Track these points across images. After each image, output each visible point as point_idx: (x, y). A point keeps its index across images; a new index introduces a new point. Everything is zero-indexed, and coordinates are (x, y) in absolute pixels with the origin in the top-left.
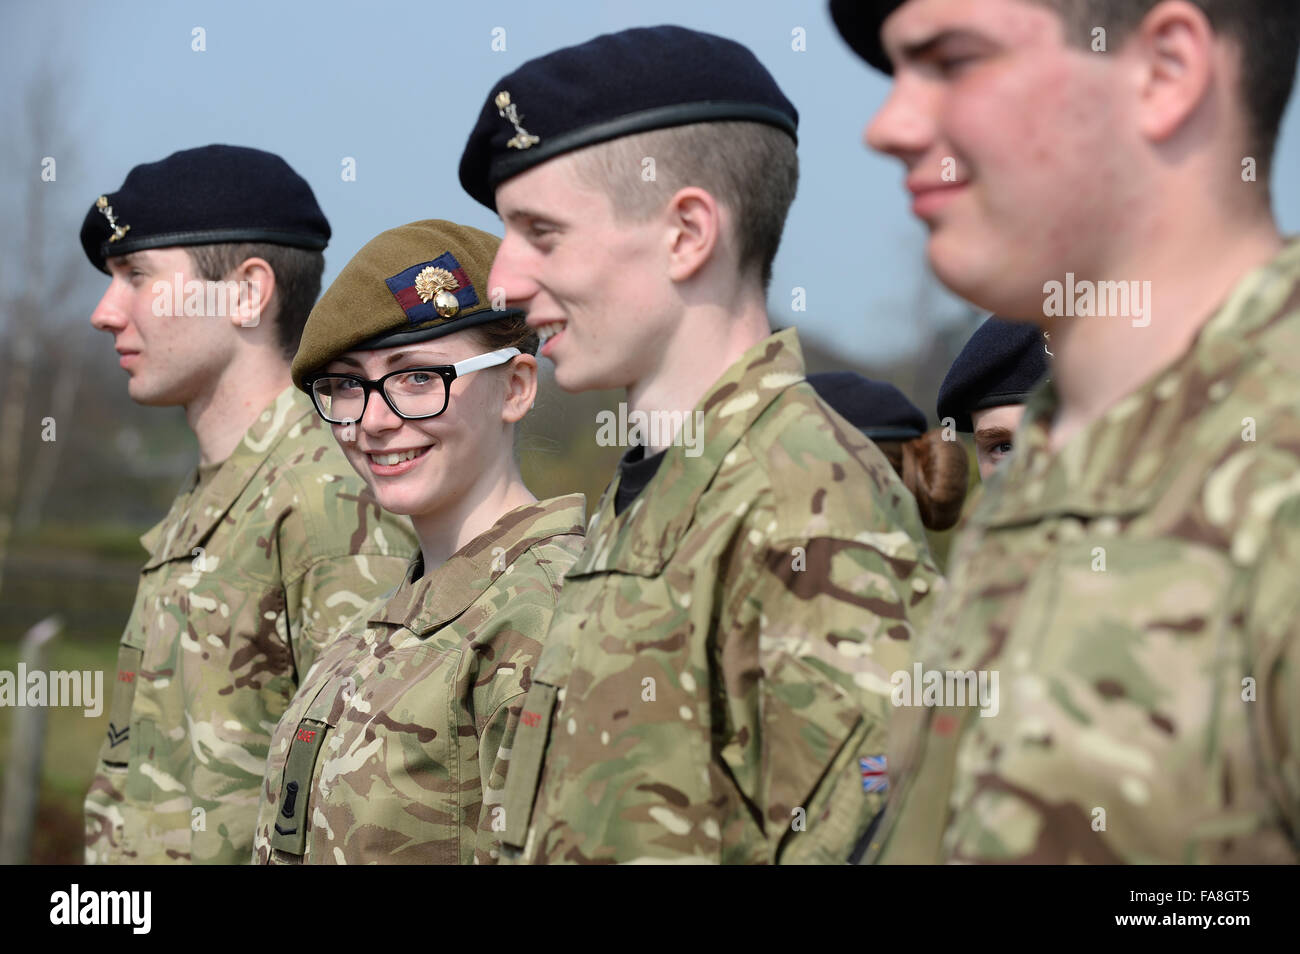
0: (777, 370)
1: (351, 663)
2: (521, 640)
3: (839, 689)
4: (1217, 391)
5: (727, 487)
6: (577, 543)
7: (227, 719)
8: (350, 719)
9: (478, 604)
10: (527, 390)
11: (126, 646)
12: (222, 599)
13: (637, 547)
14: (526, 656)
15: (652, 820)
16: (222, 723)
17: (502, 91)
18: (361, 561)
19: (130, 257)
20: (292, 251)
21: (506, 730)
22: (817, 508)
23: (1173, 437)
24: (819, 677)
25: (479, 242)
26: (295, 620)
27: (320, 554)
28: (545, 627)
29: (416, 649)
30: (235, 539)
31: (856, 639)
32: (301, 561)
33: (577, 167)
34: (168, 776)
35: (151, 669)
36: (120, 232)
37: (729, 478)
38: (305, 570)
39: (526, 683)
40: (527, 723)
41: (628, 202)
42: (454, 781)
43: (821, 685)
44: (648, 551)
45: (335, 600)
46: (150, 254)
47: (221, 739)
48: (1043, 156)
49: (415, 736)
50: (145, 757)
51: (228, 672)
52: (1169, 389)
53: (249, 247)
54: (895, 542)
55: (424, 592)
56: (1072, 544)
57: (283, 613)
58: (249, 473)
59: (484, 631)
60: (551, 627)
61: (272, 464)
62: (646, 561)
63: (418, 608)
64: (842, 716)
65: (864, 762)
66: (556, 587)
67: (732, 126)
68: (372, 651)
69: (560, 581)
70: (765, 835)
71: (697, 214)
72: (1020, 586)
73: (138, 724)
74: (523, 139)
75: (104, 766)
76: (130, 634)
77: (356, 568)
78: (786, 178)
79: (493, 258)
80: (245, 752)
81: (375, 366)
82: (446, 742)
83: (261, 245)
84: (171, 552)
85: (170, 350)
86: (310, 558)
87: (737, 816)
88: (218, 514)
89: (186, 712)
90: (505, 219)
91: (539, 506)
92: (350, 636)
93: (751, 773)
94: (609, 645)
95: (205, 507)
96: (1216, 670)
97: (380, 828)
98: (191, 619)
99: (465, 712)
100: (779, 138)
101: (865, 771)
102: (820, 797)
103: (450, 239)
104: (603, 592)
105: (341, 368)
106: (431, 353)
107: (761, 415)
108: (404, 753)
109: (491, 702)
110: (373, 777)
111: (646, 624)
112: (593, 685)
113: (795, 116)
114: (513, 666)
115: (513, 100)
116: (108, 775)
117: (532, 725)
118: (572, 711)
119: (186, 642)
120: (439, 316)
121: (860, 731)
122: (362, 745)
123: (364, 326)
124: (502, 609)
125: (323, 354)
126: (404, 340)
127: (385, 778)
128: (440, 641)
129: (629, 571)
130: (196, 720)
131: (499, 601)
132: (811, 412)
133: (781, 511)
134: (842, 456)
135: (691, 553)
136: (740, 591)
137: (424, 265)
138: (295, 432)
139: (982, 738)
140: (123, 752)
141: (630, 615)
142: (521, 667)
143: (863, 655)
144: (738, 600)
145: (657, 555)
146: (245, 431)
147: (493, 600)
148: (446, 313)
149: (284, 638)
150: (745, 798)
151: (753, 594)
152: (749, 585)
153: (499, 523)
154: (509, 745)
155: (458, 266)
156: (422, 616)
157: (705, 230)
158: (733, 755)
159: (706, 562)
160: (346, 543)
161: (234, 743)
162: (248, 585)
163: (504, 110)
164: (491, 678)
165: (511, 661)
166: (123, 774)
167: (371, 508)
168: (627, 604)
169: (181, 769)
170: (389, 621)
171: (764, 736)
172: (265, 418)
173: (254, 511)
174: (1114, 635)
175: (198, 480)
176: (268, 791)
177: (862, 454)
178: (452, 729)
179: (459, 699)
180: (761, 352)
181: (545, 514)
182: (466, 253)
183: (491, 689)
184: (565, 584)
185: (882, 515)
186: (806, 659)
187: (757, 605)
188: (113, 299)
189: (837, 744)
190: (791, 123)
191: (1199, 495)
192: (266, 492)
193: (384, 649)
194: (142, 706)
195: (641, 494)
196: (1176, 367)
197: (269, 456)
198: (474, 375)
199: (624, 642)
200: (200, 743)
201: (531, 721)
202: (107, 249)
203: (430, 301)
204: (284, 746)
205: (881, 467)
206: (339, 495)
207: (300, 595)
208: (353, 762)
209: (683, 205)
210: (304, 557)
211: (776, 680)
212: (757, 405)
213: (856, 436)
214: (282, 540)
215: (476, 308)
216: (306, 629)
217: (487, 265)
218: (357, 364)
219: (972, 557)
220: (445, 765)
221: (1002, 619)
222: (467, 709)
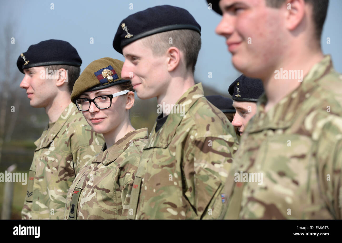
0: (197, 94)
1: (87, 173)
2: (132, 166)
3: (215, 176)
4: (307, 95)
5: (184, 124)
6: (146, 141)
7: (58, 189)
8: (87, 187)
9: (120, 157)
10: (132, 101)
11: (31, 171)
12: (56, 158)
13: (161, 140)
14: (133, 170)
15: (168, 212)
16: (57, 190)
17: (123, 23)
18: (92, 147)
19: (29, 69)
20: (72, 66)
21: (128, 190)
22: (208, 129)
23: (296, 108)
24: (210, 173)
25: (118, 63)
26: (75, 163)
27: (81, 145)
28: (138, 162)
29: (104, 169)
30: (59, 142)
31: (219, 163)
32: (76, 147)
33: (143, 42)
34: (43, 204)
35: (38, 177)
36: (27, 63)
37: (185, 122)
38: (77, 150)
39: (133, 177)
40: (134, 187)
41: (156, 51)
42: (115, 203)
43: (210, 175)
44: (164, 142)
45: (85, 157)
46: (35, 68)
47: (57, 194)
48: (261, 35)
49: (105, 191)
50: (37, 199)
51: (58, 177)
52: (295, 95)
53: (61, 66)
54: (229, 138)
55: (106, 154)
56: (271, 136)
57: (72, 161)
58: (62, 125)
59: (122, 164)
60: (140, 162)
61: (68, 122)
62: (164, 144)
63: (105, 158)
64: (216, 183)
65: (222, 195)
66: (141, 152)
67: (183, 30)
68: (93, 170)
69: (142, 151)
70: (197, 215)
71: (174, 54)
72: (258, 148)
73: (35, 191)
74: (129, 36)
75: (26, 202)
76: (32, 167)
77: (91, 149)
78: (198, 44)
79: (122, 67)
80: (63, 197)
81: (92, 96)
82: (113, 193)
83: (64, 65)
84: (42, 146)
85: (40, 93)
86: (79, 147)
87: (190, 210)
88: (54, 135)
89: (47, 187)
90: (125, 56)
91: (136, 131)
92: (87, 166)
93: (193, 199)
94: (155, 166)
95: (51, 134)
96: (309, 168)
97: (96, 216)
98: (48, 163)
99: (117, 185)
100: (196, 34)
101: (223, 197)
102: (211, 205)
103: (111, 62)
104: (153, 153)
105: (83, 96)
106: (106, 91)
107: (193, 105)
108: (102, 196)
109: (124, 182)
110: (94, 202)
111: (164, 160)
112: (151, 177)
113: (200, 28)
114: (130, 173)
115: (126, 25)
116: (27, 204)
117: (136, 188)
118: (145, 184)
119: (47, 169)
120: (108, 82)
121: (221, 187)
122: (91, 194)
123: (89, 85)
124: (127, 158)
125: (78, 93)
126: (99, 88)
127: (97, 202)
128: (110, 166)
129: (159, 147)
130: (50, 190)
131: (126, 156)
132: (206, 104)
133: (198, 130)
134: (214, 115)
135: (175, 141)
136: (188, 151)
137: (104, 69)
138: (74, 114)
139: (249, 188)
140: (31, 198)
141: (160, 158)
142: (132, 173)
143: (221, 167)
144: (188, 154)
145: (166, 142)
146: (61, 113)
147: (124, 156)
148: (110, 81)
149: (72, 167)
150: (191, 205)
151: (192, 152)
152: (191, 150)
153: (125, 136)
154: (130, 193)
155: (113, 69)
156: (106, 160)
157: (176, 58)
158: (188, 194)
159: (179, 144)
160: (88, 142)
161: (60, 195)
162: (63, 154)
163: (124, 28)
164: (124, 176)
165: (129, 172)
166: (31, 204)
167: (94, 133)
168: (159, 156)
169: (46, 202)
170: (97, 162)
171: (196, 189)
172: (66, 110)
173: (64, 134)
174: (282, 160)
175: (49, 127)
176: (67, 207)
177: (219, 115)
178: (114, 189)
179: (116, 182)
180: (192, 89)
181: (138, 133)
182: (115, 65)
183: (124, 179)
184: (143, 151)
185: (225, 130)
186: (206, 169)
187: (193, 155)
188: (26, 80)
189: (215, 191)
190: (199, 30)
191: (303, 123)
192: (67, 129)
193: (96, 169)
194: (36, 186)
195: (162, 127)
196: (297, 90)
197: (67, 120)
198: (118, 97)
199: (158, 165)
200: (51, 195)
201: (135, 187)
202: (24, 67)
203: (106, 78)
204: (71, 195)
205: (224, 118)
206: (86, 130)
207: (76, 156)
208: (89, 199)
209: (171, 52)
210: (77, 146)
211: (199, 174)
212: (192, 103)
213: (217, 110)
214: (71, 142)
215: (118, 79)
216: (78, 165)
217: (121, 68)
218: (87, 95)
219: (245, 141)
220: (113, 199)
221: (253, 157)
222: (118, 184)
